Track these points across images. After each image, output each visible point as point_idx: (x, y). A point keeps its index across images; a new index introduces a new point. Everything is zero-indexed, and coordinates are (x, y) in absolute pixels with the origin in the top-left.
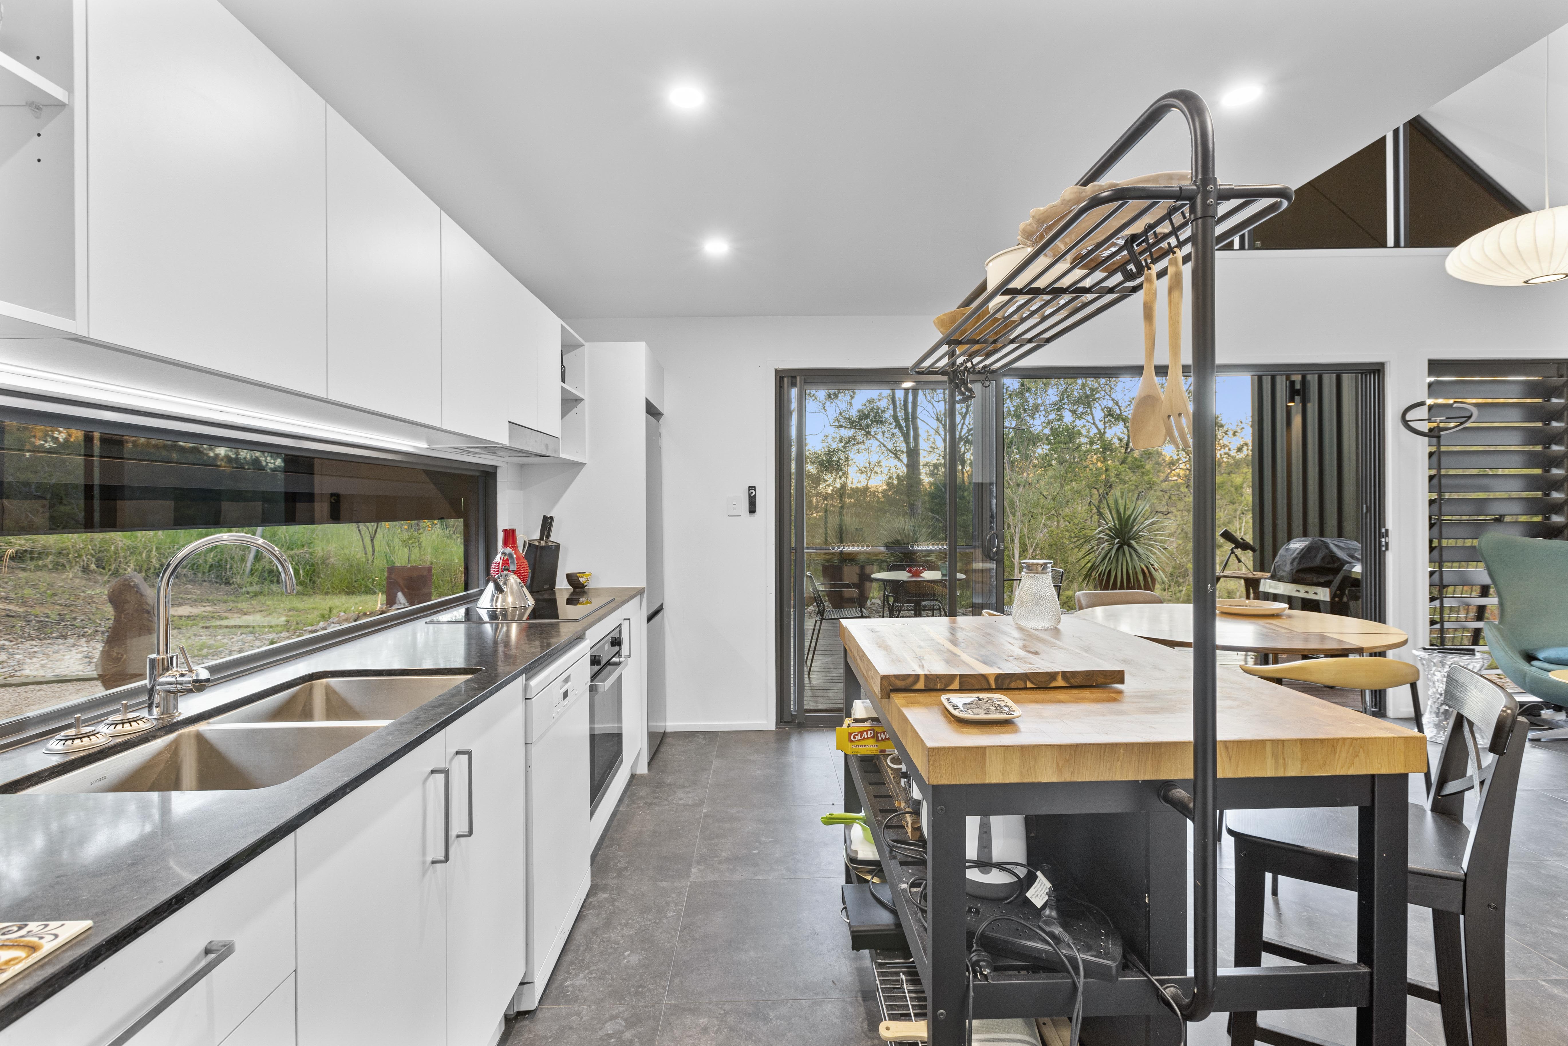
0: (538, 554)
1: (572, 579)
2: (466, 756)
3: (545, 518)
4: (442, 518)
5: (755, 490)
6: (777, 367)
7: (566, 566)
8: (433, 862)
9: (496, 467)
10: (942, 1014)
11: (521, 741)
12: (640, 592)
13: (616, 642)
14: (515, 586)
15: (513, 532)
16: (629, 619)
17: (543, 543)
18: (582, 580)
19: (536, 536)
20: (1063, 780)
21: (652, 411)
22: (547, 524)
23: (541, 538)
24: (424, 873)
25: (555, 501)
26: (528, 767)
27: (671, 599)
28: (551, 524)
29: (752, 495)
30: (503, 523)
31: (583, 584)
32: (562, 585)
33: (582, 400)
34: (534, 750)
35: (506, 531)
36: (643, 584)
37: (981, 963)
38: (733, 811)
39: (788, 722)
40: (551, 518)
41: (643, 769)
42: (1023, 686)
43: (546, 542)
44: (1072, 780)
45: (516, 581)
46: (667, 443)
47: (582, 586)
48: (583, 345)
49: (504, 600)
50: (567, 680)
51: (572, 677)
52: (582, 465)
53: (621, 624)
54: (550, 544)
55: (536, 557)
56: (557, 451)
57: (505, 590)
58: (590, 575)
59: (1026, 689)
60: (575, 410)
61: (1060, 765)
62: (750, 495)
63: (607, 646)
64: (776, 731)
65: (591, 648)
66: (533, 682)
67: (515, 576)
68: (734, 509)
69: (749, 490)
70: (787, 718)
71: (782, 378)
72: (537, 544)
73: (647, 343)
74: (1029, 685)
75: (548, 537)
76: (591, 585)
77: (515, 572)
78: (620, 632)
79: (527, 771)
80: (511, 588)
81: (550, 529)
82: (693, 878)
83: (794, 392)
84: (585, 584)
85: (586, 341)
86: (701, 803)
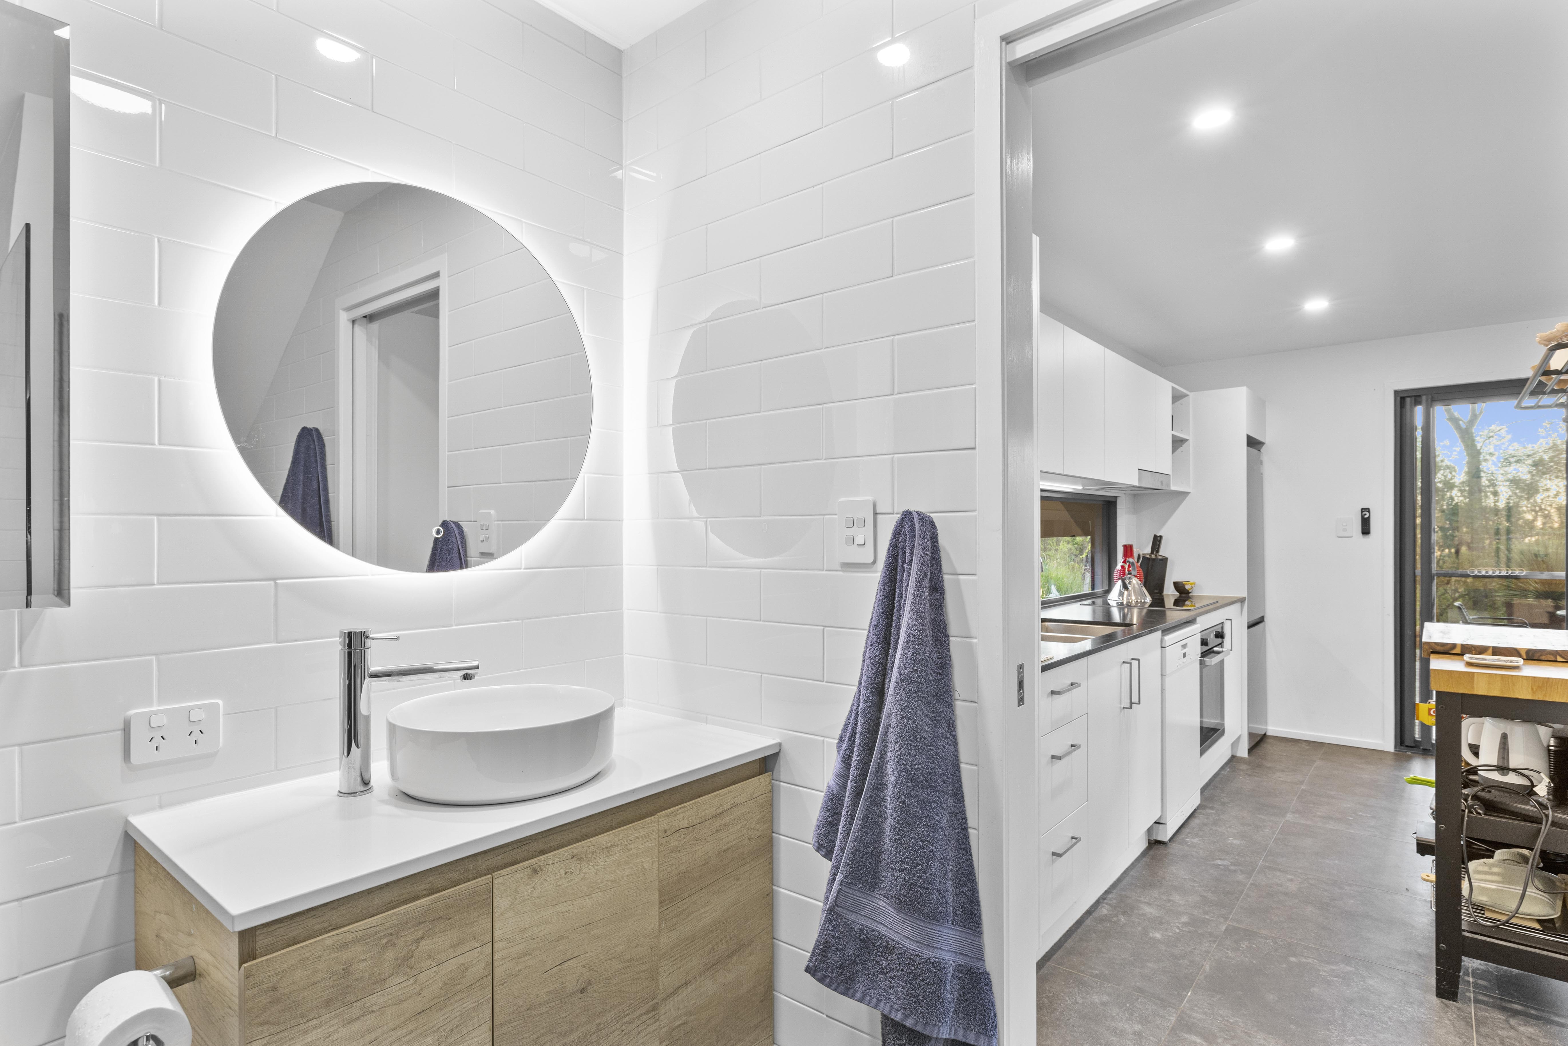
0: (1150, 565)
1: (1178, 586)
2: (1137, 661)
3: (1155, 537)
4: (1074, 536)
5: (1369, 512)
6: (1396, 388)
7: (1173, 576)
8: (1124, 708)
9: (1116, 497)
10: (1442, 827)
11: (1159, 673)
12: (1242, 601)
13: (1220, 635)
14: (1136, 586)
15: (1131, 547)
16: (1231, 620)
17: (1153, 556)
18: (1187, 587)
19: (1148, 550)
20: (1536, 698)
21: (1253, 443)
22: (1157, 541)
23: (1152, 553)
24: (1121, 711)
25: (1163, 523)
26: (1163, 690)
27: (1272, 612)
28: (1160, 541)
29: (1366, 516)
30: (1122, 540)
31: (1188, 591)
32: (1170, 592)
33: (1187, 440)
34: (1168, 680)
35: (1125, 547)
36: (1244, 594)
37: (1475, 807)
38: (1332, 793)
39: (1411, 747)
40: (1161, 537)
41: (1243, 752)
42: (1553, 659)
43: (1156, 556)
44: (1544, 699)
45: (1137, 583)
46: (1269, 470)
47: (1188, 592)
48: (1187, 395)
49: (1129, 595)
50: (1184, 646)
51: (1188, 644)
52: (1188, 493)
53: (1223, 622)
54: (1160, 557)
55: (1148, 568)
56: (1169, 485)
57: (1130, 588)
58: (1194, 583)
59: (1557, 661)
60: (1181, 449)
61: (1535, 689)
62: (1363, 517)
63: (1212, 636)
64: (1395, 754)
65: (1201, 632)
66: (1167, 638)
67: (1137, 580)
68: (1345, 530)
69: (1362, 512)
70: (1408, 742)
71: (1403, 399)
72: (1148, 556)
73: (1248, 387)
74: (1559, 659)
75: (1158, 552)
76: (1194, 593)
77: (1135, 576)
78: (1222, 628)
79: (1162, 692)
80: (1134, 587)
81: (1159, 545)
82: (1287, 818)
83: (1419, 410)
84: (1190, 591)
85: (1190, 391)
86: (1302, 783)
